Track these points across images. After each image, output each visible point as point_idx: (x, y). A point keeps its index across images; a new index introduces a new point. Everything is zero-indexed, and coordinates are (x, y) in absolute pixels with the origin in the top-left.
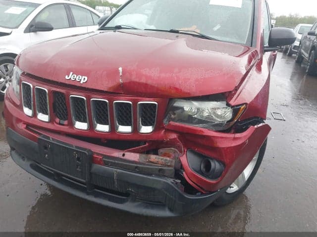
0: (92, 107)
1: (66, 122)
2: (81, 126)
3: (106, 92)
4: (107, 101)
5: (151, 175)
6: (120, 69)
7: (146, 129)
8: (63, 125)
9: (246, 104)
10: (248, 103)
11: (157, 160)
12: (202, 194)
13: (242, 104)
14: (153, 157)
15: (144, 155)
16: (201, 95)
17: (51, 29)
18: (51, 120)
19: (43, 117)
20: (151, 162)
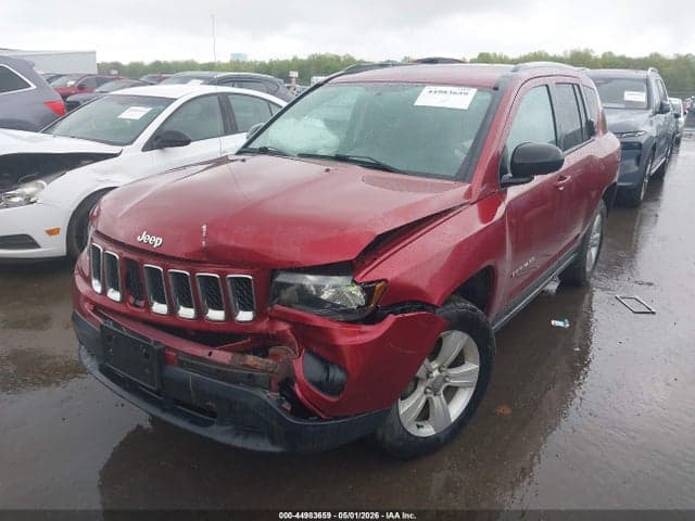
0: (171, 282)
1: (142, 303)
2: (160, 308)
3: (187, 260)
4: (188, 274)
5: (236, 383)
6: (204, 227)
7: (245, 316)
8: (138, 307)
9: (385, 280)
10: (389, 279)
11: (255, 363)
12: (320, 419)
13: (379, 281)
14: (251, 359)
15: (239, 356)
16: (308, 265)
17: (187, 142)
18: (124, 300)
19: (115, 295)
20: (247, 365)
